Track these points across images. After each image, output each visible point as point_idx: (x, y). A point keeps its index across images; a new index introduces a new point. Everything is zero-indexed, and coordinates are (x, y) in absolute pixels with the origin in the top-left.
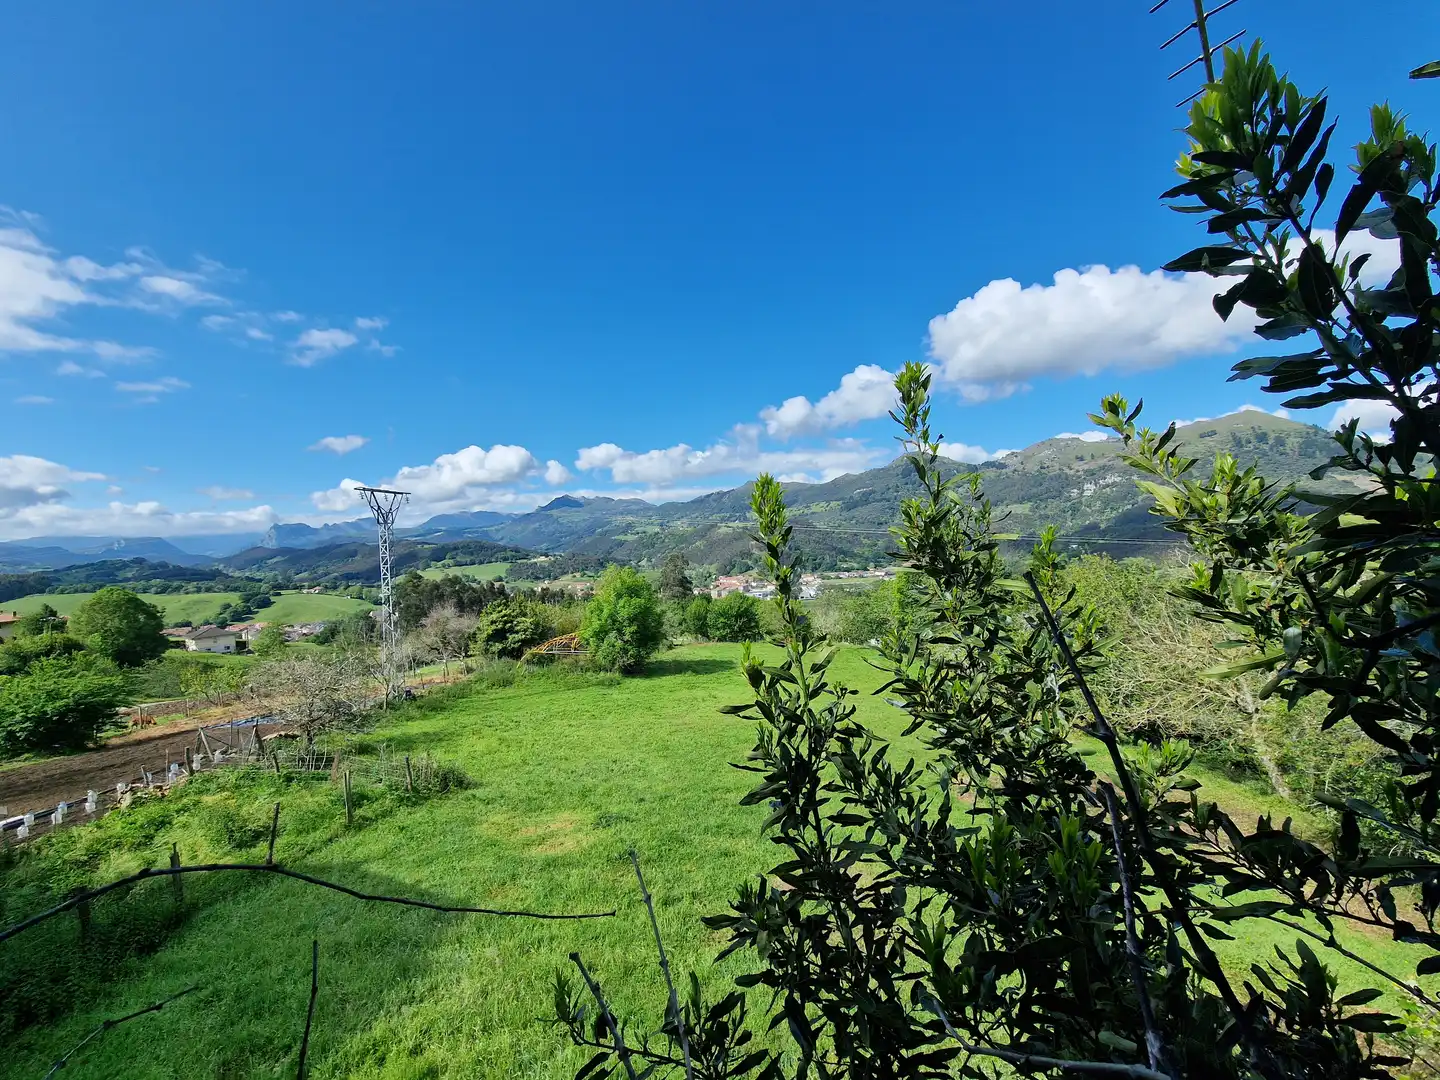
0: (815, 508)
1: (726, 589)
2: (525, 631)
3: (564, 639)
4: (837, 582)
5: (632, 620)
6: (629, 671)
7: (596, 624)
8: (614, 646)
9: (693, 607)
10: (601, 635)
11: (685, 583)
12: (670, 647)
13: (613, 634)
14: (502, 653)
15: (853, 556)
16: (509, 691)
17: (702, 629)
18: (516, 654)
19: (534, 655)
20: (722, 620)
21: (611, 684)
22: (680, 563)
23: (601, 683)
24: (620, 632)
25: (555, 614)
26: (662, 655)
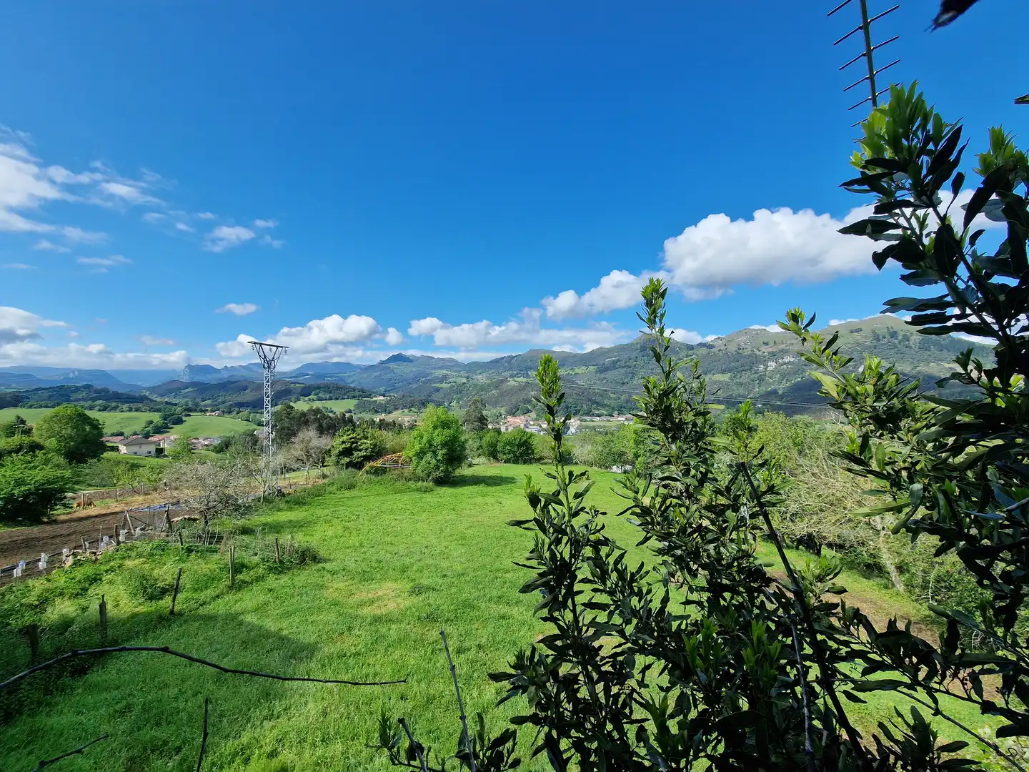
0: (577, 370)
1: (512, 425)
2: (367, 449)
3: (394, 457)
4: (591, 424)
5: (444, 445)
6: (440, 482)
7: (417, 447)
8: (429, 463)
9: (488, 438)
10: (421, 454)
11: (482, 420)
12: (470, 466)
13: (429, 454)
14: (348, 465)
15: (604, 406)
16: (353, 493)
17: (493, 454)
18: (359, 466)
19: (372, 467)
20: (508, 447)
21: (426, 491)
22: (479, 405)
23: (418, 490)
24: (434, 452)
25: (388, 439)
26: (465, 471)
